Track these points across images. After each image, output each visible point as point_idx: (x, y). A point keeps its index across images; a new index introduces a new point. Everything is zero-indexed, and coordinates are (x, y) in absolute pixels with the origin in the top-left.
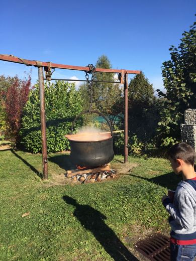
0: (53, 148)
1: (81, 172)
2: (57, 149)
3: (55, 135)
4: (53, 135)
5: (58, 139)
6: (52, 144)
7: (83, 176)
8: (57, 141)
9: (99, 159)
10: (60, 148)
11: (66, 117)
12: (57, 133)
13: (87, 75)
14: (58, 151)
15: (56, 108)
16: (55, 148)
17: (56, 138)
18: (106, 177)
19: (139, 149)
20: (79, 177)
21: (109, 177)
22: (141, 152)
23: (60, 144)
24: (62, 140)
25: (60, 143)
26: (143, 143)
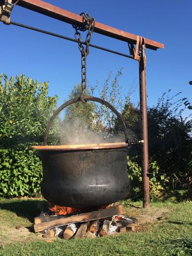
0: (5, 190)
1: (64, 221)
2: (13, 192)
3: (12, 165)
4: (7, 165)
5: (15, 172)
6: (5, 182)
7: (70, 228)
8: (13, 176)
9: (105, 189)
10: (19, 189)
11: (32, 134)
12: (15, 161)
13: (77, 33)
14: (15, 196)
15: (16, 118)
16: (9, 190)
17: (12, 170)
18: (118, 230)
19: (159, 187)
20: (59, 231)
21: (124, 230)
22: (164, 194)
23: (19, 183)
24: (22, 175)
25: (19, 179)
26: (167, 176)
